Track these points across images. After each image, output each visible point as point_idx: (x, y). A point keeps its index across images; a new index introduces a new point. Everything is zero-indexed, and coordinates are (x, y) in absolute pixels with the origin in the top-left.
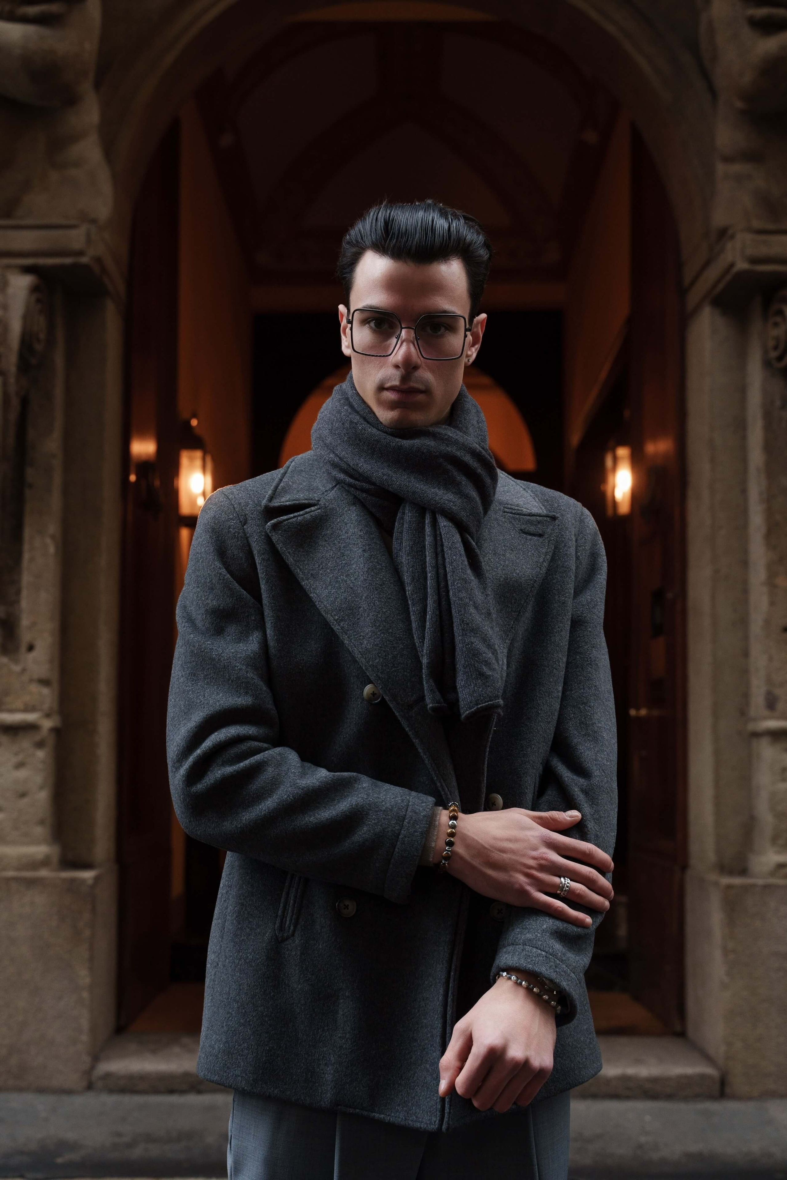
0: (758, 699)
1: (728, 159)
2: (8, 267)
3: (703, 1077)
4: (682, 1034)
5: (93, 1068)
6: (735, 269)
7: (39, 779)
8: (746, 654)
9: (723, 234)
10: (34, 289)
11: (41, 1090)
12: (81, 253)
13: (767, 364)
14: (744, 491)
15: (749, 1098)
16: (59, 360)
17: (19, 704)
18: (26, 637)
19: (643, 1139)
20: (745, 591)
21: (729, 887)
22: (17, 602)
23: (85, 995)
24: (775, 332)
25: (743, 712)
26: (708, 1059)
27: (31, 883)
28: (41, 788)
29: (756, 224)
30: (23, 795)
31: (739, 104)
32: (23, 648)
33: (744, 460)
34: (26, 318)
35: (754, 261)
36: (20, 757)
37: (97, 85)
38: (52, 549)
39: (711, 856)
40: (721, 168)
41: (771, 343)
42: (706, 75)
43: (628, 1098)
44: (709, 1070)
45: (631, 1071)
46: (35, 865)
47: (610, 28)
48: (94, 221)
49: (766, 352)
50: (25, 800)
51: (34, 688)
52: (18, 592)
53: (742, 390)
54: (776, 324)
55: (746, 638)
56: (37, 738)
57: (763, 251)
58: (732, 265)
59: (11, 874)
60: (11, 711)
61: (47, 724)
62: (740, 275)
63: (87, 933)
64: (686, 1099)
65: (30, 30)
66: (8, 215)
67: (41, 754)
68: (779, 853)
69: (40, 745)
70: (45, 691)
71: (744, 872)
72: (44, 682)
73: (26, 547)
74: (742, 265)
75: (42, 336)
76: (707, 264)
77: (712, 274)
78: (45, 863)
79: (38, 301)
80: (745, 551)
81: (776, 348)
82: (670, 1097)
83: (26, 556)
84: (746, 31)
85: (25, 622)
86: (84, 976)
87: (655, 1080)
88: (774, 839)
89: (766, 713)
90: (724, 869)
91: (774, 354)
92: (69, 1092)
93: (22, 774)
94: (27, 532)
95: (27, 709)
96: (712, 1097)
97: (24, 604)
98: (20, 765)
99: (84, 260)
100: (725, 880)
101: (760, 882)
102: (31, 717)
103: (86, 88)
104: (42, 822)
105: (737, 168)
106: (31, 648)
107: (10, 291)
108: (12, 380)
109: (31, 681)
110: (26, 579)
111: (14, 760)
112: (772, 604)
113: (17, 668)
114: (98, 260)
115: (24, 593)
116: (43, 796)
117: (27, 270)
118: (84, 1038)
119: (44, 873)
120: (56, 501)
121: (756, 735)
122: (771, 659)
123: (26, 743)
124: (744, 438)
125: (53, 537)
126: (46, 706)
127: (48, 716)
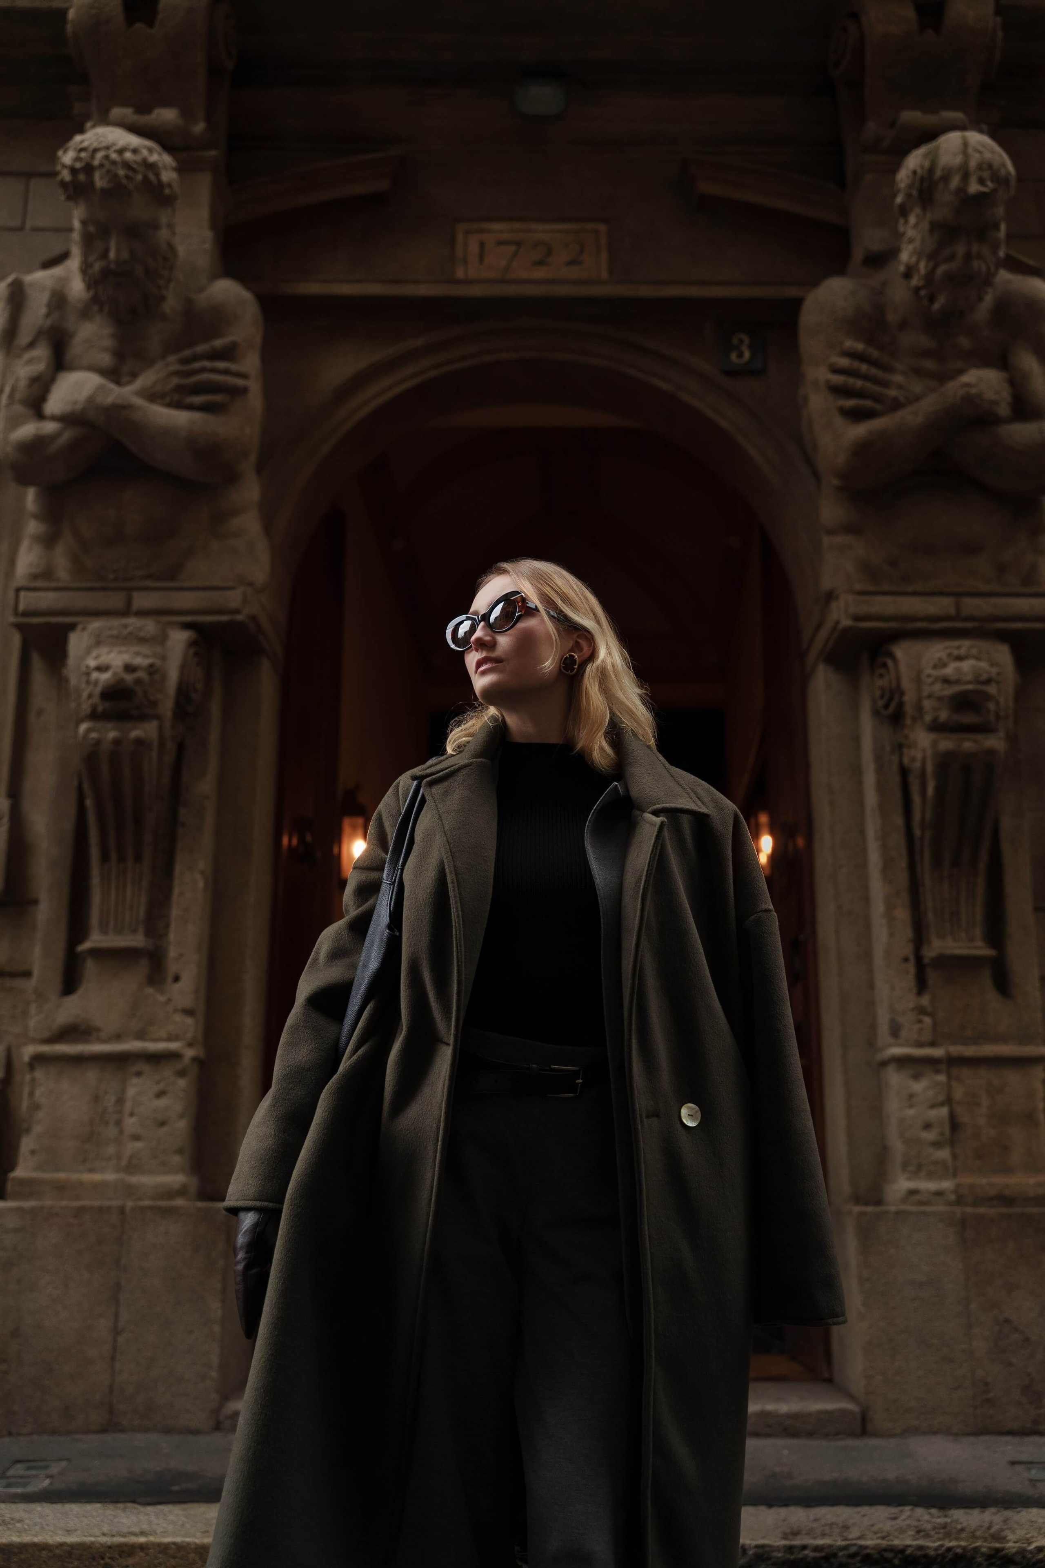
0: (883, 1028)
1: (831, 532)
2: (170, 624)
3: (843, 1412)
4: (830, 1381)
5: (221, 1406)
6: (841, 626)
7: (178, 1107)
8: (871, 986)
9: (830, 596)
10: (193, 644)
11: (167, 1431)
12: (237, 611)
13: (876, 713)
14: (862, 832)
15: (891, 1435)
16: (215, 709)
17: (163, 1033)
18: (172, 968)
19: (777, 1469)
20: (868, 926)
21: (862, 1214)
22: (166, 934)
23: (217, 1328)
24: (880, 683)
25: (871, 1043)
26: (851, 1397)
27: (165, 1212)
28: (181, 1116)
29: (858, 587)
30: (163, 1124)
31: (835, 482)
32: (170, 979)
33: (861, 803)
34: (183, 667)
35: (857, 618)
36: (162, 1086)
37: (260, 469)
38: (201, 884)
39: (847, 1189)
40: (826, 540)
41: (878, 693)
42: (810, 462)
43: (768, 1435)
44: (850, 1406)
45: (770, 1407)
46: (170, 1194)
47: (724, 424)
48: (251, 584)
49: (874, 702)
50: (165, 1129)
51: (178, 1018)
52: (167, 926)
53: (857, 739)
54: (881, 676)
55: (870, 971)
56: (179, 1066)
57: (865, 609)
58: (837, 623)
59: (147, 1203)
60: (155, 1040)
61: (190, 1053)
62: (846, 630)
63: (221, 1263)
64: (826, 1436)
65: (196, 416)
66: (172, 578)
67: (182, 1083)
68: (909, 1179)
69: (182, 1073)
70: (189, 1021)
71: (879, 1202)
72: (188, 1012)
73: (176, 882)
74: (846, 622)
75: (199, 686)
76: (819, 626)
77: (823, 634)
78: (182, 1192)
79: (196, 654)
80: (866, 888)
81: (882, 697)
82: (811, 1435)
83: (176, 891)
84: (839, 421)
85: (172, 953)
86: (215, 1308)
87: (795, 1416)
88: (905, 1166)
89: (891, 1040)
90: (857, 1199)
91: (881, 703)
92: (196, 1432)
93: (163, 1102)
94: (178, 868)
95: (169, 1039)
96: (853, 1435)
97: (172, 937)
98: (160, 1095)
99: (240, 617)
100: (857, 1209)
101: (893, 1209)
102: (174, 1046)
103: (248, 467)
104: (180, 1151)
105: (840, 539)
106: (177, 979)
107: (169, 643)
108: (168, 724)
109: (176, 1010)
110: (175, 912)
111: (156, 1088)
112: (891, 935)
113: (162, 999)
114: (254, 618)
115: (173, 926)
116: (182, 1126)
117: (187, 626)
118: (214, 1374)
119: (180, 1202)
120: (207, 840)
121: (884, 1064)
122: (893, 988)
123: (168, 1071)
124: (860, 783)
125: (202, 873)
126: (189, 1035)
127: (190, 1045)
